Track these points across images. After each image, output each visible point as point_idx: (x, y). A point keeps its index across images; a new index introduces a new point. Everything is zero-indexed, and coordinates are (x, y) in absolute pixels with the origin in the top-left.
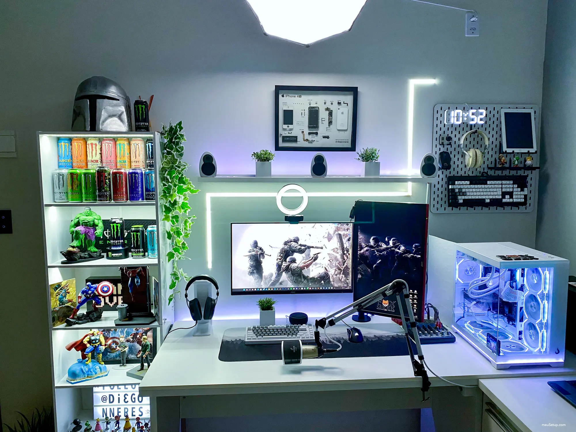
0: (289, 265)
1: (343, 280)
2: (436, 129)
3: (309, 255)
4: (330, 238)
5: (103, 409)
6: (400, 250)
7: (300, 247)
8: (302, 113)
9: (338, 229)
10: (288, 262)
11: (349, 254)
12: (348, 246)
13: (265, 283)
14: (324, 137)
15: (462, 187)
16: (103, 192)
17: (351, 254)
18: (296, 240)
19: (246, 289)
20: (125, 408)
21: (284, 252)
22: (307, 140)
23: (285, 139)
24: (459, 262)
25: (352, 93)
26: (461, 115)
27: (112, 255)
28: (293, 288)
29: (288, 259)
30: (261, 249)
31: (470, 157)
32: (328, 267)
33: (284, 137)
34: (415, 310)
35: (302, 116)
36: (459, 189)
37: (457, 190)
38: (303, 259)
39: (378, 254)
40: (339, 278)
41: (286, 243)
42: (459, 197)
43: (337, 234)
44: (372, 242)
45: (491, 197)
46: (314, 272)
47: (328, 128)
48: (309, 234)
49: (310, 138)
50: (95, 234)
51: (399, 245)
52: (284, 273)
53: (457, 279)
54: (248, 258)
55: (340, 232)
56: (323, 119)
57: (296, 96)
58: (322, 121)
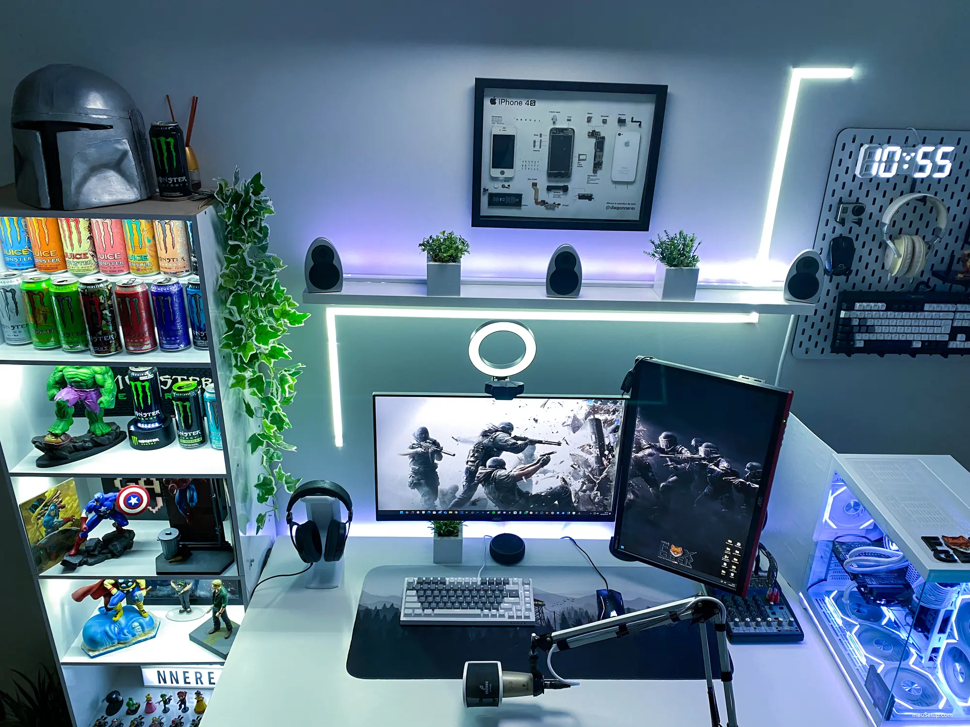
0: (491, 472)
1: (596, 500)
2: (832, 185)
3: (532, 455)
4: (576, 426)
5: (159, 672)
6: (718, 466)
7: (514, 441)
8: (535, 142)
9: (594, 410)
10: (490, 467)
11: (613, 456)
12: (612, 440)
13: (443, 502)
14: (582, 197)
15: (867, 314)
16: (99, 336)
17: (617, 457)
18: (508, 429)
19: (404, 511)
20: (196, 673)
21: (481, 449)
22: (543, 203)
23: (496, 199)
24: (835, 492)
25: (654, 97)
26: (897, 158)
27: (140, 441)
28: (496, 511)
29: (489, 462)
30: (435, 443)
31: (899, 256)
32: (569, 477)
33: (491, 196)
34: (732, 574)
35: (535, 149)
36: (860, 319)
37: (855, 322)
38: (520, 463)
39: (671, 465)
40: (590, 496)
41: (485, 434)
42: (858, 336)
43: (591, 420)
44: (662, 442)
45: (925, 338)
46: (540, 484)
47: (591, 178)
48: (534, 419)
49: (550, 198)
50: (99, 404)
51: (718, 457)
52: (480, 485)
53: (826, 521)
54: (408, 459)
55: (597, 416)
56: (581, 157)
57: (524, 103)
58: (579, 160)
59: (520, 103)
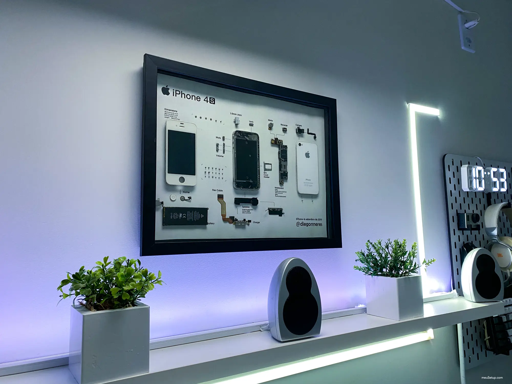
2: (451, 200)
8: (217, 145)
14: (273, 212)
22: (232, 220)
23: (174, 216)
25: (322, 111)
26: (483, 175)
33: (168, 211)
35: (218, 154)
36: (506, 315)
37: (505, 319)
47: (279, 190)
49: (239, 213)
56: (267, 167)
57: (203, 98)
58: (265, 170)
59: (198, 99)
